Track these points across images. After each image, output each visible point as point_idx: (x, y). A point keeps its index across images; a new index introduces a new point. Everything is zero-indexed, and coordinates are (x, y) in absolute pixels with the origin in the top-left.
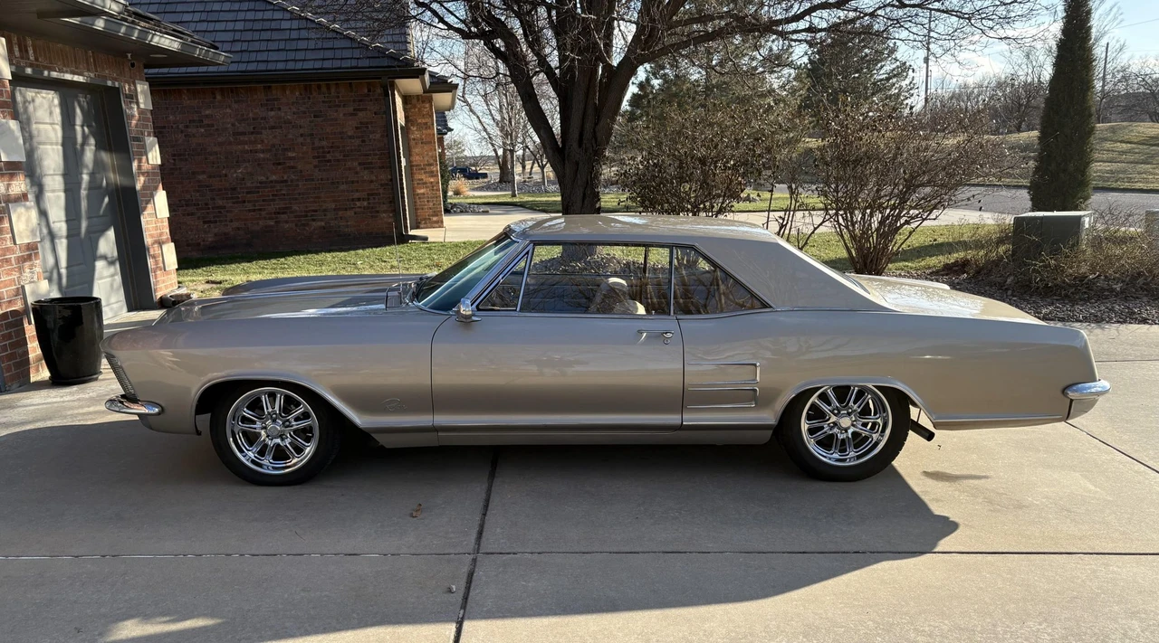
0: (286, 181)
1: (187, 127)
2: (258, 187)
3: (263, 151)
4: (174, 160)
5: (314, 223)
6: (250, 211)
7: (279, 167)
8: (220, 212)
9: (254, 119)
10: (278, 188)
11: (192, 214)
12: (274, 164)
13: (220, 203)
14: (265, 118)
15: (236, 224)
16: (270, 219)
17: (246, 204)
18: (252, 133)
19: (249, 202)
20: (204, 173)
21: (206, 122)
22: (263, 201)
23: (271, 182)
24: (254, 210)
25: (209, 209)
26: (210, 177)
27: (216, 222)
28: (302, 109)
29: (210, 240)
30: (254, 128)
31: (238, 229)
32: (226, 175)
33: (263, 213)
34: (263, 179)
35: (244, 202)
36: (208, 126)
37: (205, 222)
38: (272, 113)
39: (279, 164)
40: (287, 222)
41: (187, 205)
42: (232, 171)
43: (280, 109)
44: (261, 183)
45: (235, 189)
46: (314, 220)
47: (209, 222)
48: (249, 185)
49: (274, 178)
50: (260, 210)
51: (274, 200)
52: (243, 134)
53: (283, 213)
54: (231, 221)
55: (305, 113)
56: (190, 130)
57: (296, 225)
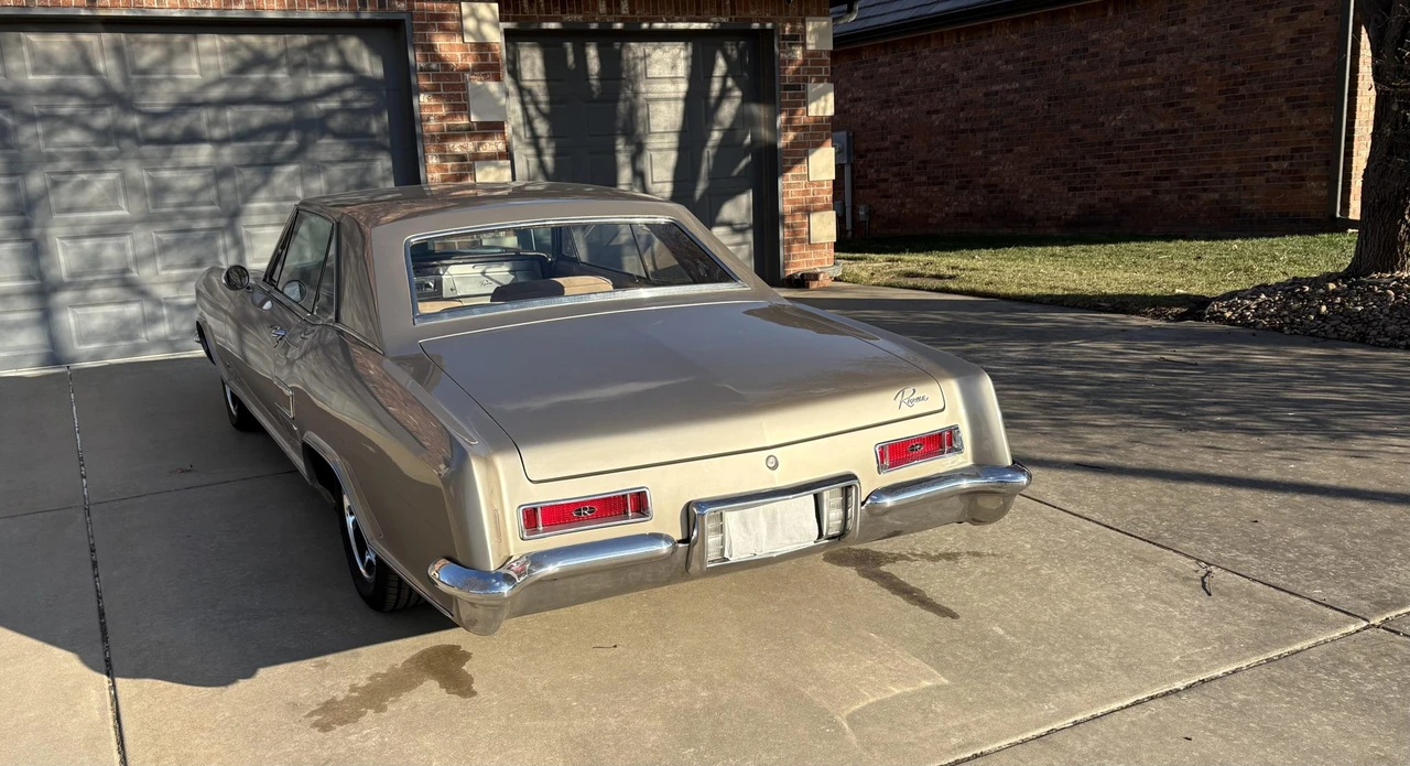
0: (1175, 131)
1: (1069, 59)
2: (1138, 141)
3: (1153, 87)
4: (1049, 105)
5: (1204, 195)
6: (1124, 174)
7: (1171, 110)
8: (1089, 176)
9: (1149, 40)
10: (1164, 141)
11: (1058, 178)
12: (1164, 105)
13: (1090, 162)
14: (1163, 38)
15: (1104, 193)
16: (1148, 186)
17: (1120, 165)
18: (1143, 61)
19: (1125, 162)
20: (1078, 121)
21: (1091, 50)
22: (1143, 160)
23: (1157, 132)
24: (1129, 174)
25: (1076, 171)
26: (1084, 127)
27: (1082, 189)
28: (1215, 17)
29: (1072, 213)
30: (1147, 54)
31: (1107, 200)
32: (1103, 124)
33: (1140, 178)
34: (1146, 127)
35: (1119, 162)
36: (1096, 55)
37: (1069, 190)
38: (1174, 28)
39: (1172, 105)
40: (1168, 192)
41: (1054, 166)
42: (1111, 118)
43: (1184, 21)
44: (1144, 134)
45: (1109, 143)
46: (1205, 190)
47: (1075, 189)
48: (1128, 136)
49: (1162, 126)
50: (1137, 173)
51: (1155, 160)
52: (1131, 63)
53: (1166, 179)
54: (1100, 189)
55: (1217, 23)
56: (1071, 63)
57: (1179, 198)
